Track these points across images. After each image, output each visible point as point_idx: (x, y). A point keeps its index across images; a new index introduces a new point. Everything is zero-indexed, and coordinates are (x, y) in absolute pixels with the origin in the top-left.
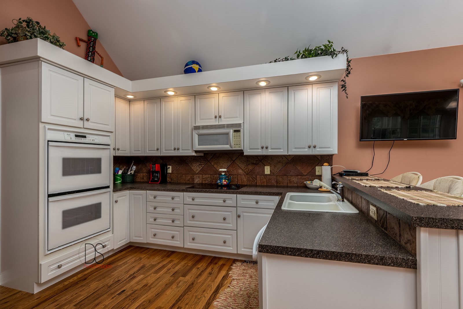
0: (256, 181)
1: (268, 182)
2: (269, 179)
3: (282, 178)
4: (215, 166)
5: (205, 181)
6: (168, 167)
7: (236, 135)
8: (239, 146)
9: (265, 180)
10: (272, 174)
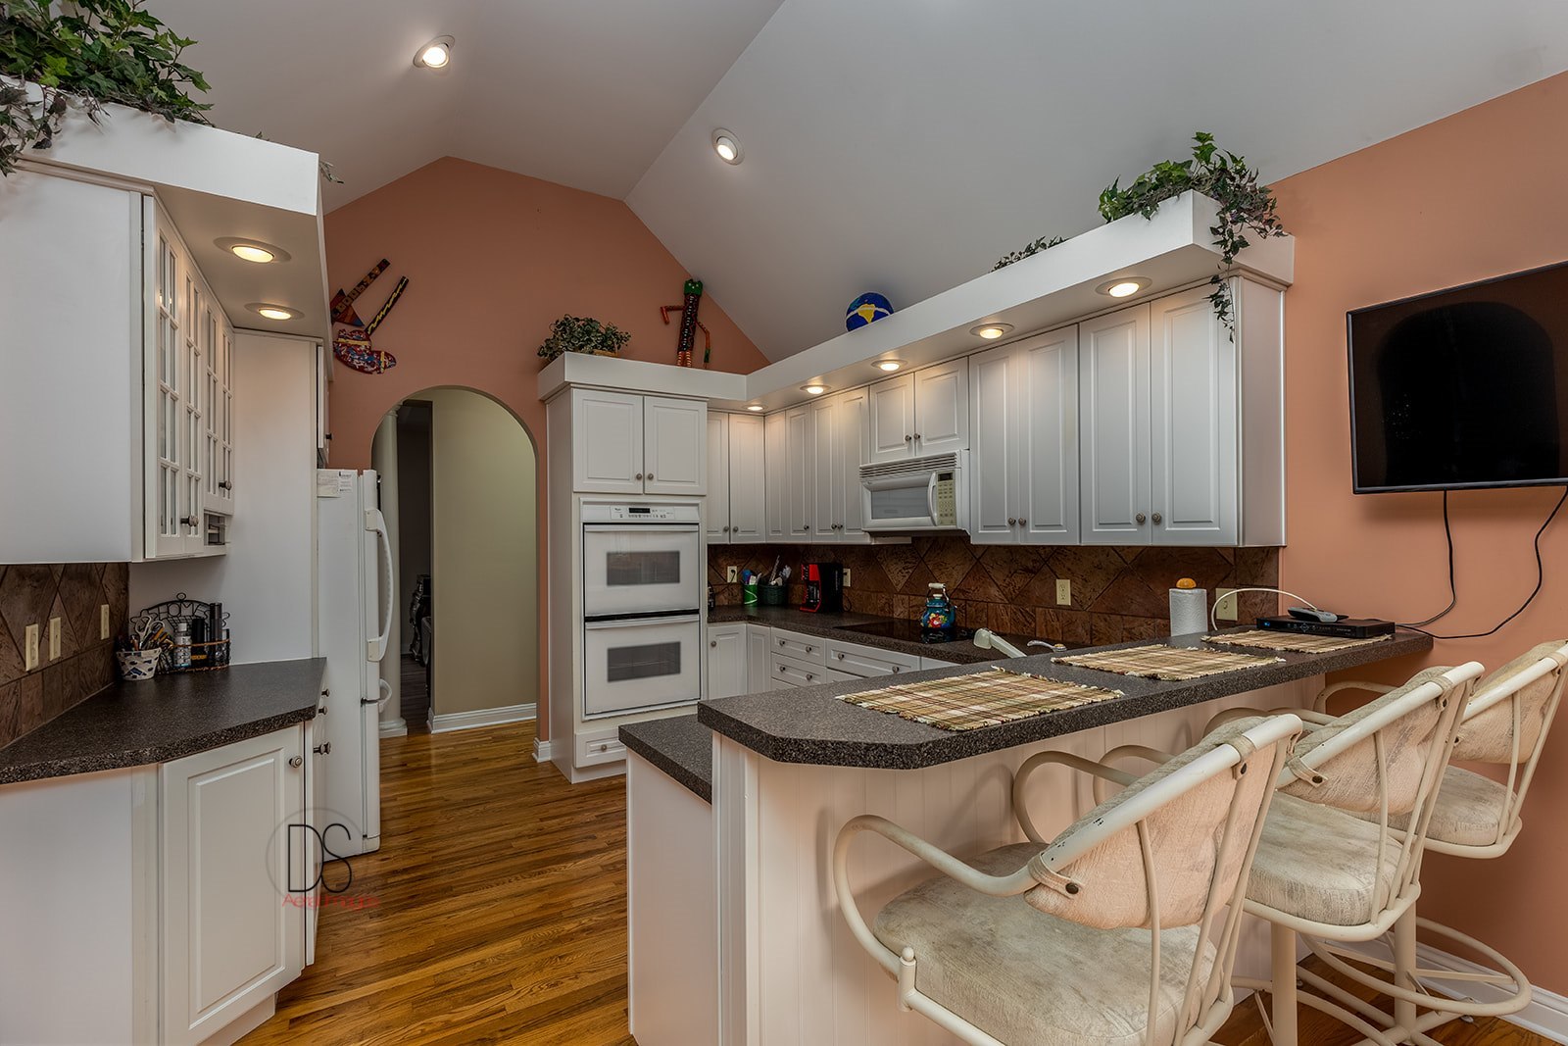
0: (1033, 625)
1: (1066, 629)
2: (1071, 623)
3: (1106, 620)
4: (925, 574)
6: (845, 570)
7: (942, 488)
8: (951, 518)
9: (1056, 624)
10: (1078, 607)
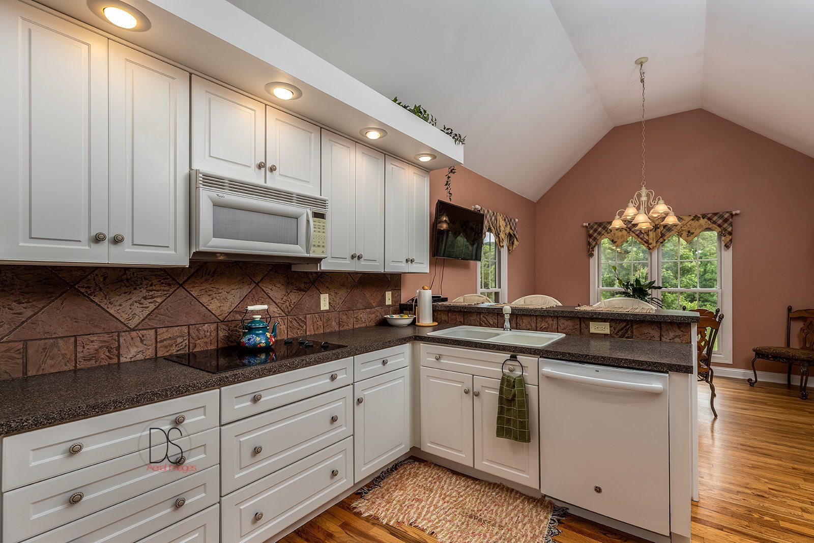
0: (305, 327)
1: (325, 325)
2: (328, 320)
3: (346, 315)
4: (204, 299)
5: (166, 347)
7: (316, 224)
8: (322, 249)
9: (320, 323)
10: (332, 309)
